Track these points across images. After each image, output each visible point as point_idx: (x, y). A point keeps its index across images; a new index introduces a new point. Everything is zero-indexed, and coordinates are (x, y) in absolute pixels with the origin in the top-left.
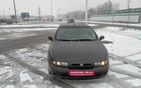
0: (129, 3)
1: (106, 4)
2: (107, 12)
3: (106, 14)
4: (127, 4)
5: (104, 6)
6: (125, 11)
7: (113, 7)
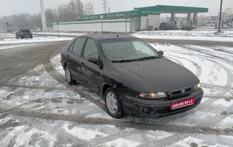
0: (105, 3)
1: (72, 4)
2: (80, 18)
3: (78, 20)
4: (103, 5)
5: (69, 7)
6: (107, 16)
7: (84, 9)
